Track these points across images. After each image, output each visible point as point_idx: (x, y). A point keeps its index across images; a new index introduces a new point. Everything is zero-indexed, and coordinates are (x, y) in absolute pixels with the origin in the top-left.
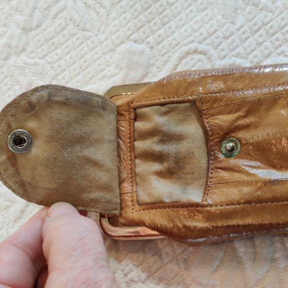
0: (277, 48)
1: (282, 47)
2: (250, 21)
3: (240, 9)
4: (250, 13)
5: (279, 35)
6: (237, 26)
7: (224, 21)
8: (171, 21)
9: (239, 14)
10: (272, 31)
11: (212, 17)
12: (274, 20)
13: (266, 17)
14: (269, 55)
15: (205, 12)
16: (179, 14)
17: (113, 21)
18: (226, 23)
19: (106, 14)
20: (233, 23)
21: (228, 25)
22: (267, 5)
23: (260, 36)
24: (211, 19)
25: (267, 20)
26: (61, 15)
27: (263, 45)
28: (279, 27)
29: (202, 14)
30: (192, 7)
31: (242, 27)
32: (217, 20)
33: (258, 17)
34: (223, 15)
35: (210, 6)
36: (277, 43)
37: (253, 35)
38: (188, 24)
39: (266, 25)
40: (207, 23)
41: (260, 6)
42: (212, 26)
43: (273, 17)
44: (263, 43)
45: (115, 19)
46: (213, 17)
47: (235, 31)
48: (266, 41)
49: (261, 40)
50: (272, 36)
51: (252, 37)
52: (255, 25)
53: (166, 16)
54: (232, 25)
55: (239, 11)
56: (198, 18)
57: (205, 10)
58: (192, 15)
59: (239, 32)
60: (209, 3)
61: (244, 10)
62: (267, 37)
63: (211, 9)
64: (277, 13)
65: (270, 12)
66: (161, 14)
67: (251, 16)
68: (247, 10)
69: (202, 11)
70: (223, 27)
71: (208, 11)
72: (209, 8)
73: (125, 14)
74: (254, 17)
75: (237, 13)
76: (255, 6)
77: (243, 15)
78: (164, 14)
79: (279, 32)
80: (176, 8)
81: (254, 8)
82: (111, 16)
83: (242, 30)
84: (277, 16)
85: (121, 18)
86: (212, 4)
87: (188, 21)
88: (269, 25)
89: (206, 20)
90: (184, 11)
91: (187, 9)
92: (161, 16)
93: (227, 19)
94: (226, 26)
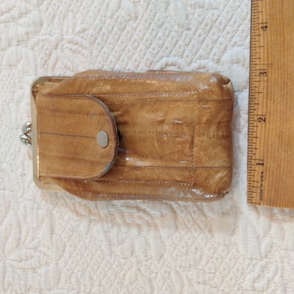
0: (230, 41)
1: (234, 38)
2: (201, 23)
3: (191, 14)
4: (199, 16)
5: (228, 28)
6: (192, 32)
7: (181, 30)
8: (140, 44)
9: (191, 20)
10: (222, 26)
11: (170, 30)
12: (221, 15)
13: (214, 15)
14: (225, 49)
15: (164, 27)
16: (144, 36)
17: (97, 59)
18: (183, 32)
19: (90, 54)
20: (188, 29)
21: (185, 32)
22: (211, 4)
23: (214, 34)
24: (171, 31)
25: (215, 17)
26: (57, 66)
27: (218, 41)
28: (226, 20)
29: (162, 29)
30: (152, 25)
31: (196, 31)
32: (175, 31)
33: (207, 17)
34: (179, 25)
35: (166, 20)
36: (229, 36)
37: (207, 35)
38: (154, 42)
39: (216, 22)
40: (168, 36)
41: (206, 6)
42: (173, 38)
43: (219, 13)
44: (217, 39)
45: (98, 56)
46: (172, 28)
47: (192, 36)
48: (219, 37)
49: (215, 37)
50: (223, 31)
51: (208, 37)
52: (206, 25)
53: (135, 41)
54: (188, 32)
55: (190, 17)
56: (160, 34)
57: (163, 25)
58: (154, 33)
59: (196, 36)
60: (164, 17)
61: (194, 14)
62: (220, 33)
63: (168, 22)
64: (222, 8)
65: (216, 9)
66: (131, 40)
67: (201, 18)
68: (196, 14)
69: (161, 27)
70: (182, 35)
71: (166, 25)
72: (166, 21)
73: (104, 49)
74: (204, 19)
75: (190, 18)
76: (202, 7)
77: (194, 19)
78: (132, 40)
79: (228, 25)
80: (140, 31)
81: (201, 9)
82: (94, 54)
83: (197, 33)
84: (223, 11)
85: (101, 54)
86: (167, 17)
87: (153, 40)
88: (218, 21)
89: (167, 34)
90: (147, 31)
91: (149, 28)
92: (131, 42)
93: (182, 27)
94: (184, 34)
